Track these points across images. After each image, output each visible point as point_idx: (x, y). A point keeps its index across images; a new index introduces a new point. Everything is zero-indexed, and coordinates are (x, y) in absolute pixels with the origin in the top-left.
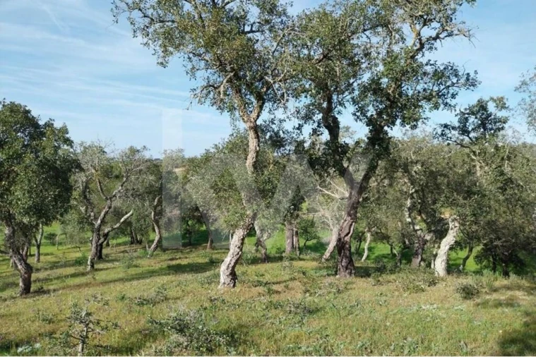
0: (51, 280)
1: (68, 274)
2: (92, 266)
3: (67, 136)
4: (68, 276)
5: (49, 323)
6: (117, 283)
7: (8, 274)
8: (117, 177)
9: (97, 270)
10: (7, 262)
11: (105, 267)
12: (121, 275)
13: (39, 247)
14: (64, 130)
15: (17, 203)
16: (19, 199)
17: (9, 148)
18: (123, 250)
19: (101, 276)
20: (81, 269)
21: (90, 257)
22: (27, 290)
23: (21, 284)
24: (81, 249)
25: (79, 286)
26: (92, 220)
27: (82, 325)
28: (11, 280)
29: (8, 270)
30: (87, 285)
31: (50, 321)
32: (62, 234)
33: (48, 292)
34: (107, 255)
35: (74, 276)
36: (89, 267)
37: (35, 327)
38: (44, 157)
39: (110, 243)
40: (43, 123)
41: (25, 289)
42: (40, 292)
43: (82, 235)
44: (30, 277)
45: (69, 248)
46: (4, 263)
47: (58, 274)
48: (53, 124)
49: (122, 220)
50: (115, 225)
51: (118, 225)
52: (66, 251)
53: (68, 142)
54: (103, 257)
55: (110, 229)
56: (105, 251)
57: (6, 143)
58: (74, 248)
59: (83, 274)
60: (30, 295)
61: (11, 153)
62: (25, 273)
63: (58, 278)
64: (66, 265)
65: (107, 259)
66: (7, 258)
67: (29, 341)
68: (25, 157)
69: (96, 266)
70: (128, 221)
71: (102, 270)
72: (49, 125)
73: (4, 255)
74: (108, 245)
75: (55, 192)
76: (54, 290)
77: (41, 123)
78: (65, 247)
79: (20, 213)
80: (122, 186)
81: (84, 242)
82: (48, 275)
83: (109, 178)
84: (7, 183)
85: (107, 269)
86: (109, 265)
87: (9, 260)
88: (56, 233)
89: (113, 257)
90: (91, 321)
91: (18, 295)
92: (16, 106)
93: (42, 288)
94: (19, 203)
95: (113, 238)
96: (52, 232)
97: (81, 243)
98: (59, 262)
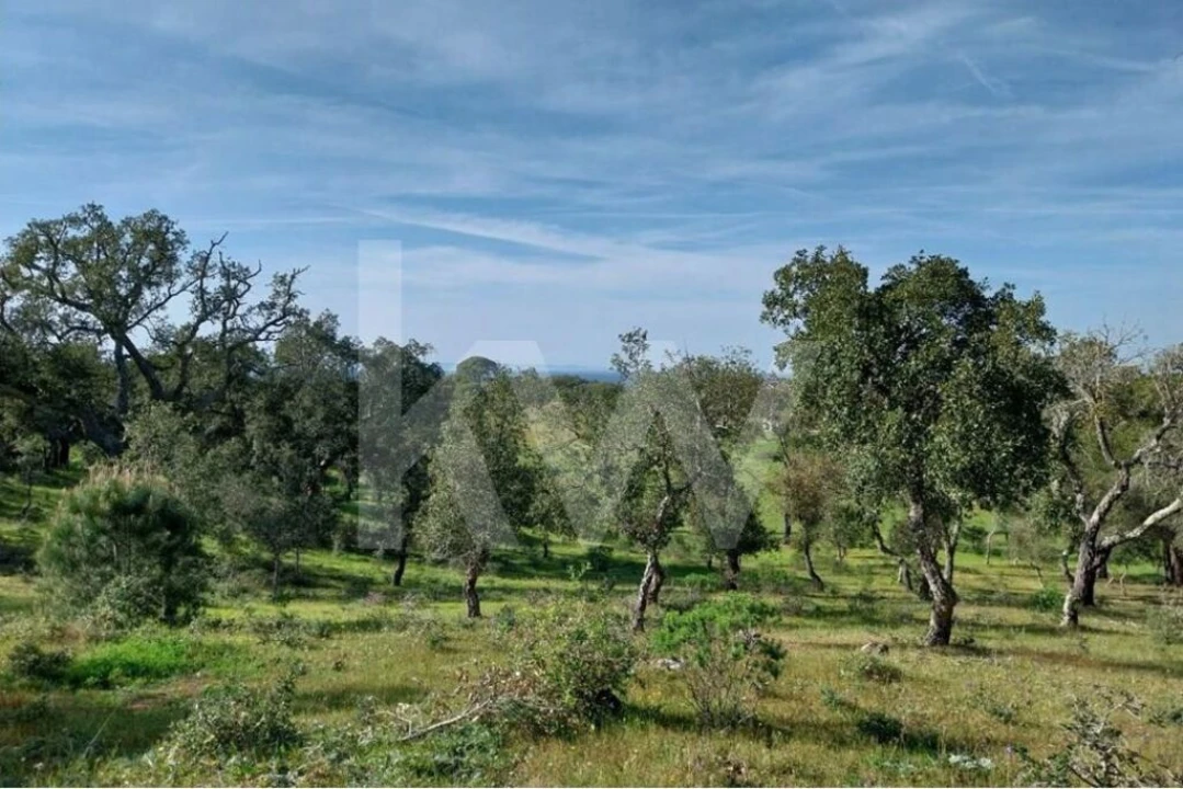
0: (984, 627)
1: (1018, 623)
2: (1074, 618)
3: (1043, 319)
4: (1020, 627)
5: (1006, 722)
6: (1149, 676)
7: (897, 595)
8: (1143, 415)
9: (1084, 629)
10: (892, 570)
11: (1105, 628)
12: (1151, 656)
13: (952, 551)
14: (1037, 307)
15: (940, 458)
16: (943, 451)
17: (928, 349)
18: (1142, 594)
19: (1099, 646)
20: (1046, 618)
21: (1068, 597)
22: (942, 637)
23: (932, 622)
24: (1042, 573)
25: (1052, 657)
26: (1078, 512)
27: (1096, 754)
28: (905, 608)
29: (894, 587)
30: (1070, 659)
31: (1008, 720)
32: (997, 533)
33: (983, 652)
34: (1103, 599)
35: (1033, 630)
36: (1066, 618)
37: (978, 720)
38: (994, 366)
39: (1109, 571)
40: (992, 295)
41: (938, 634)
42: (968, 647)
43: (1044, 542)
44: (950, 611)
45: (1012, 566)
46: (887, 571)
47: (995, 619)
48: (1011, 295)
49: (1149, 521)
50: (1131, 529)
51: (1137, 532)
52: (1007, 571)
53: (1045, 332)
54: (1095, 601)
55: (1116, 538)
56: (1100, 589)
57: (923, 336)
58: (1025, 567)
59: (1052, 631)
60: (949, 649)
61: (932, 358)
62: (943, 602)
63: (997, 627)
64: (1009, 601)
65: (1104, 608)
66: (893, 562)
67: (968, 746)
68: (957, 365)
69: (1082, 620)
70: (1160, 524)
71: (1097, 631)
72: (1004, 298)
73: (888, 555)
74: (1105, 575)
75: (1015, 440)
76: (1000, 653)
77: (988, 294)
78: (1005, 562)
79: (945, 477)
80: (1158, 438)
81: (1050, 558)
82: (978, 615)
83: (1126, 417)
84: (920, 417)
85: (1110, 632)
86: (1114, 624)
87: (896, 567)
88: (987, 529)
89: (1116, 605)
90: (1115, 751)
91: (927, 644)
92: (942, 263)
93: (972, 641)
94: (945, 457)
95: (1119, 562)
96: (979, 525)
97: (1044, 559)
98: (992, 592)
